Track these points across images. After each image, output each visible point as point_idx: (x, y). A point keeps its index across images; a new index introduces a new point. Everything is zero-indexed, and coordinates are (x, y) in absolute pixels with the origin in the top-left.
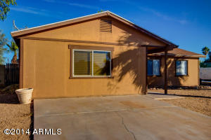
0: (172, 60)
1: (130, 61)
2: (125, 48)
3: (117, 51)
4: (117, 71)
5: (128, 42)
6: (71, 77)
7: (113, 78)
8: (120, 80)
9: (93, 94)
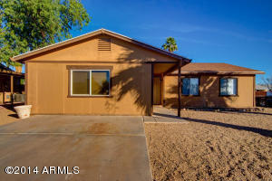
0: (215, 78)
1: (131, 79)
2: (125, 66)
3: (116, 69)
4: (117, 89)
5: (129, 59)
6: (69, 96)
7: (112, 97)
8: (119, 99)
9: (90, 112)
